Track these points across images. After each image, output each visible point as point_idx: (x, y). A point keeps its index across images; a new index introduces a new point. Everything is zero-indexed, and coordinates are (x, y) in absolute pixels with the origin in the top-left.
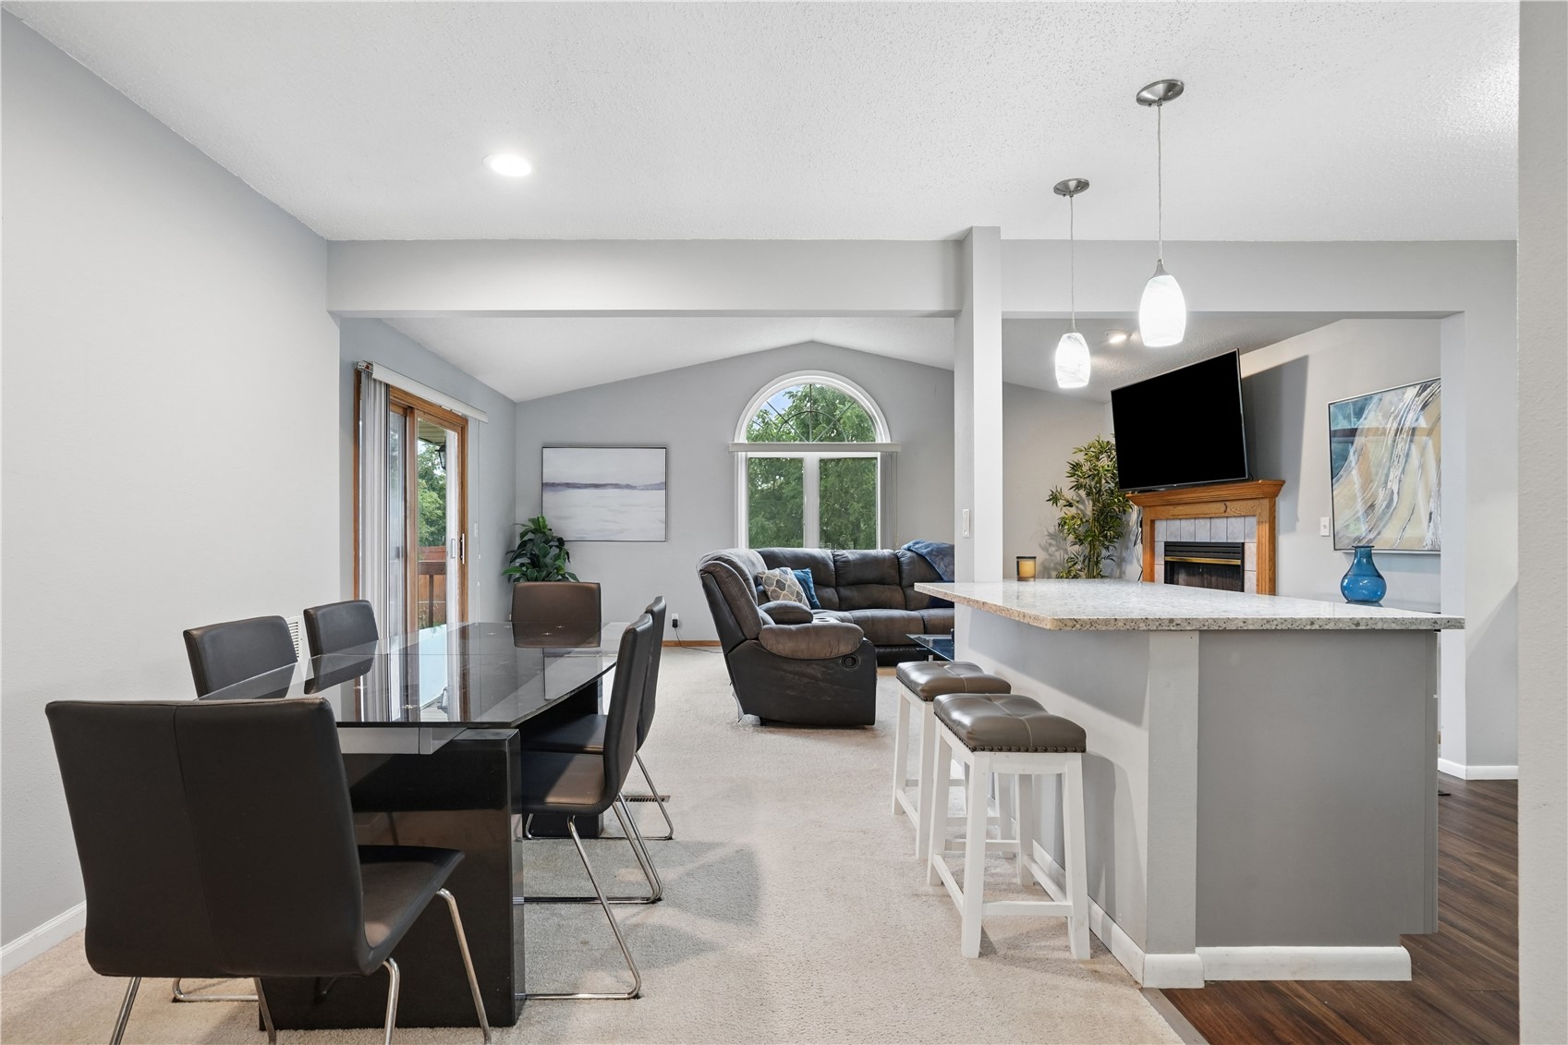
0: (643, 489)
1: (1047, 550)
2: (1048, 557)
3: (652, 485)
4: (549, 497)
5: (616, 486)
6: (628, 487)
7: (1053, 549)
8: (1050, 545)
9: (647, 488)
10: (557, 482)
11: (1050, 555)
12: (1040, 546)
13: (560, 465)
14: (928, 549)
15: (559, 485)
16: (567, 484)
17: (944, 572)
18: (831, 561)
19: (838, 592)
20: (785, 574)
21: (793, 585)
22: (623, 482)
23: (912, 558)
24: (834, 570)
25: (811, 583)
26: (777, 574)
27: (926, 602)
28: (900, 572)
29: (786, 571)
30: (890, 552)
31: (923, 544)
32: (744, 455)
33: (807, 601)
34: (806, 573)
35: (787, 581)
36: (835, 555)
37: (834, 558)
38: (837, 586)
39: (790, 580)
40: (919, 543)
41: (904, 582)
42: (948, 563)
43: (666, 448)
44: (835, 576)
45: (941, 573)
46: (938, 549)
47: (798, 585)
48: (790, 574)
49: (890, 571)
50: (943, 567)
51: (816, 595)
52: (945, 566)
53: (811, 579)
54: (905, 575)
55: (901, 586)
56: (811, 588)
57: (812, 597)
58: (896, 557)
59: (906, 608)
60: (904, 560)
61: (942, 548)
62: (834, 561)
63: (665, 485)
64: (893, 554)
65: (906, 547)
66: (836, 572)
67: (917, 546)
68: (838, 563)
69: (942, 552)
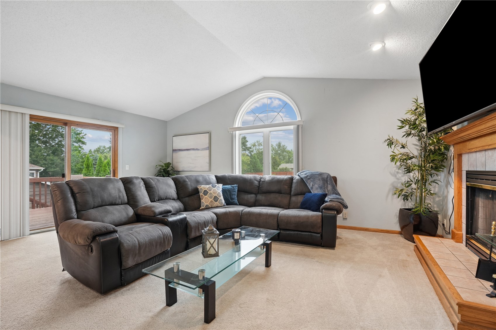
1: (396, 176)
2: (396, 180)
3: (204, 148)
5: (193, 149)
6: (197, 149)
7: (400, 175)
8: (398, 173)
10: (177, 149)
11: (398, 179)
12: (391, 174)
13: (179, 143)
14: (306, 175)
16: (179, 149)
17: (312, 188)
18: (257, 181)
19: (256, 196)
20: (213, 187)
21: (214, 193)
22: (195, 148)
23: (298, 180)
24: (258, 185)
25: (235, 192)
26: (207, 187)
27: (299, 205)
28: (291, 187)
29: (216, 186)
30: (290, 176)
31: (305, 173)
32: (238, 133)
33: (223, 201)
34: (233, 187)
35: (210, 190)
36: (261, 178)
37: (260, 180)
38: (258, 193)
39: (213, 190)
40: (304, 172)
41: (292, 193)
42: (315, 183)
43: (209, 133)
44: (258, 188)
45: (310, 188)
46: (311, 175)
47: (219, 193)
48: (219, 187)
49: (286, 187)
50: (311, 185)
51: (236, 198)
52: (313, 185)
53: (237, 190)
54: (293, 189)
55: (290, 195)
56: (234, 194)
57: (232, 199)
58: (292, 179)
59: (288, 207)
60: (294, 181)
61: (313, 175)
62: (260, 181)
63: (209, 148)
64: (289, 178)
65: (297, 174)
66: (259, 186)
67: (302, 173)
68: (261, 182)
69: (313, 177)
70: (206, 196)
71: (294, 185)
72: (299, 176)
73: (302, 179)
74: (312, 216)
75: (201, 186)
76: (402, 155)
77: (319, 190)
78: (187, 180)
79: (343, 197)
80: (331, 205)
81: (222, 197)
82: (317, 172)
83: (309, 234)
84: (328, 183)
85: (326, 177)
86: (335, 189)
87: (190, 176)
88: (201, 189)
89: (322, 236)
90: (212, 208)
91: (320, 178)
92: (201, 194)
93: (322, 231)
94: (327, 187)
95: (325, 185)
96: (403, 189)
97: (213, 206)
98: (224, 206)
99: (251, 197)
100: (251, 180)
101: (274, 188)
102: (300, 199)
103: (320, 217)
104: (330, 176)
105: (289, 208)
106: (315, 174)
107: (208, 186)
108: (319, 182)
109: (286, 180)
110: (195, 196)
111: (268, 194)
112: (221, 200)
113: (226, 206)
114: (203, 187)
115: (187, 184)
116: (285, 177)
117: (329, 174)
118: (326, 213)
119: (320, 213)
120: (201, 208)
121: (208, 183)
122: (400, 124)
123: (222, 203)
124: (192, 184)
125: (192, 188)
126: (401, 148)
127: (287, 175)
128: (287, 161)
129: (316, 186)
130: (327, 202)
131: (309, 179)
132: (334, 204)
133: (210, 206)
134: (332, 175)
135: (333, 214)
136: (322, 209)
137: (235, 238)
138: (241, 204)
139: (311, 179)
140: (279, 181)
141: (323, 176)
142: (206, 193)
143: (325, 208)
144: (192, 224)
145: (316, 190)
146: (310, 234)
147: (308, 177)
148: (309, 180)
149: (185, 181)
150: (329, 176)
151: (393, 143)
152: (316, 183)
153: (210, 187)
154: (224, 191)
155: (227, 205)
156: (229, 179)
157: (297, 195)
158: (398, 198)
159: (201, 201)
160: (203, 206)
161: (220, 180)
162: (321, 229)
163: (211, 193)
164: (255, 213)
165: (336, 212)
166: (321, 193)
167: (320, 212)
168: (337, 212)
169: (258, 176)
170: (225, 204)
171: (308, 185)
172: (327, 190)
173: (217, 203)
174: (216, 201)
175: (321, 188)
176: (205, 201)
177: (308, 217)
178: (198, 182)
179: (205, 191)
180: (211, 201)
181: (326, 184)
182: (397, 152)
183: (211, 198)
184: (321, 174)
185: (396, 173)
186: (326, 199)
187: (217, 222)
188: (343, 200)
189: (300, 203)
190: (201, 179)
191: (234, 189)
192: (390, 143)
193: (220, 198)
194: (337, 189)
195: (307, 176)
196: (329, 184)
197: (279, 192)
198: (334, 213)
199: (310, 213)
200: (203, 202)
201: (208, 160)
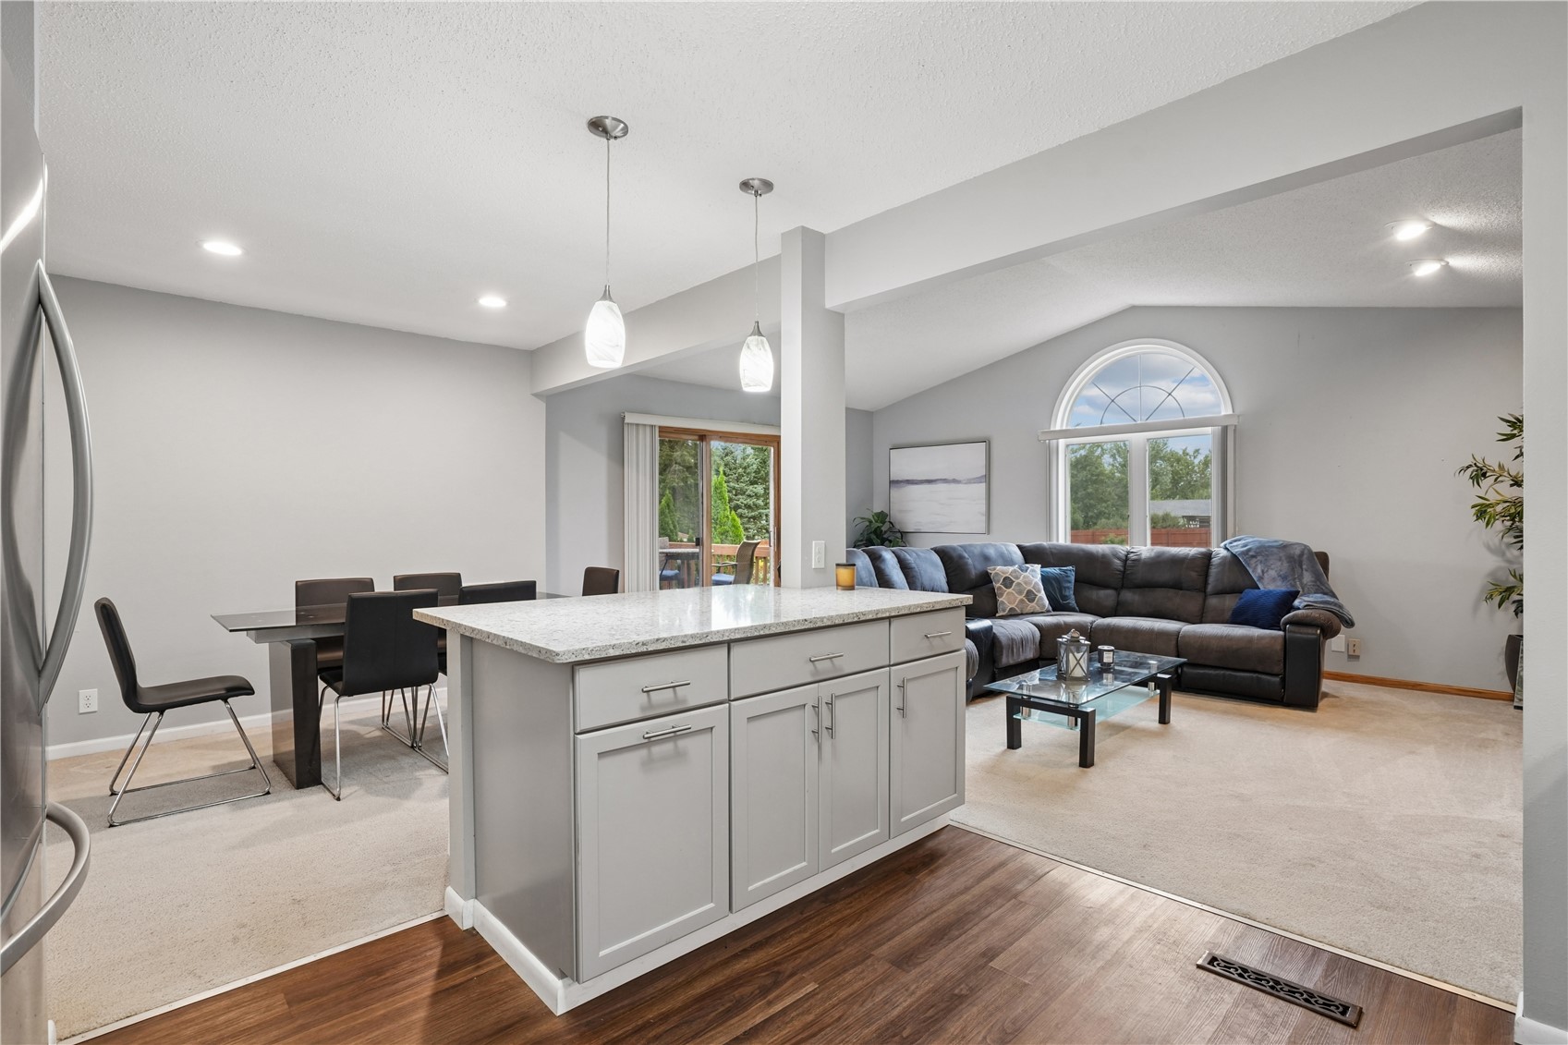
0: (966, 483)
2: (1503, 564)
3: (973, 479)
4: (895, 493)
5: (945, 481)
6: (954, 481)
9: (970, 481)
10: (900, 479)
11: (1509, 562)
12: (1489, 548)
13: (906, 464)
14: (1246, 548)
15: (901, 482)
16: (908, 481)
17: (1261, 578)
18: (1119, 559)
19: (1119, 594)
20: (1022, 571)
21: (1026, 583)
22: (950, 477)
23: (1224, 558)
24: (1122, 569)
25: (1070, 582)
26: (1010, 571)
27: (1228, 615)
28: (1206, 575)
29: (1028, 568)
30: (1203, 550)
31: (1243, 542)
32: (1062, 442)
33: (1046, 602)
34: (1064, 571)
35: (1017, 578)
36: (1129, 553)
37: (1126, 556)
38: (1123, 587)
39: (1024, 577)
40: (1239, 540)
41: (1210, 588)
42: (1269, 567)
43: (987, 442)
44: (1121, 576)
45: (1255, 579)
46: (1258, 548)
47: (1036, 583)
48: (1033, 571)
49: (1194, 574)
50: (1259, 571)
51: (1073, 597)
52: (1263, 571)
53: (1073, 578)
54: (1211, 580)
55: (1205, 592)
56: (1069, 588)
57: (1065, 598)
58: (1208, 557)
59: (1201, 619)
60: (1215, 561)
61: (1264, 547)
62: (1126, 559)
63: (987, 478)
64: (1202, 554)
65: (1222, 545)
66: (1124, 572)
67: (1235, 544)
68: (1128, 562)
69: (1262, 552)
70: (1010, 590)
71: (1213, 571)
72: (1226, 548)
73: (1234, 556)
74: (1260, 638)
75: (995, 569)
76: (1508, 504)
77: (1279, 583)
78: (966, 555)
79: (1341, 601)
80: (1307, 616)
81: (1043, 592)
82: (1276, 541)
83: (1252, 678)
84: (1304, 567)
85: (1298, 552)
86: (1321, 583)
87: (969, 545)
88: (997, 574)
89: (1283, 680)
90: (1022, 614)
91: (1281, 555)
92: (997, 585)
93: (1285, 671)
94: (1301, 576)
95: (1294, 572)
96: (1514, 587)
97: (1024, 612)
98: (1048, 611)
99: (1107, 596)
100: (1104, 556)
101: (1165, 576)
102: (1230, 602)
103: (1281, 641)
104: (1310, 551)
105: (1201, 623)
106: (1270, 547)
107: (1011, 569)
108: (1280, 563)
109: (1193, 559)
110: (984, 589)
111: (1147, 589)
112: (1041, 598)
113: (1053, 613)
114: (999, 570)
115: (966, 564)
116: (1192, 551)
117: (1305, 546)
118: (1294, 632)
119: (1281, 633)
120: (997, 615)
121: (1009, 562)
122: (1508, 430)
123: (1044, 606)
124: (976, 563)
125: (977, 572)
126: (1512, 485)
127: (1194, 547)
128: (1167, 490)
129: (1272, 573)
130: (1299, 609)
131: (1253, 557)
132: (1315, 613)
133: (1019, 611)
134: (1314, 550)
135: (1313, 634)
136: (1286, 624)
137: (1105, 660)
138: (1083, 611)
139: (1259, 558)
140: (1177, 561)
141: (1292, 552)
142: (1008, 582)
143: (1292, 622)
144: (1003, 640)
145: (1270, 582)
146: (1255, 675)
147: (1251, 553)
148: (1254, 560)
149: (961, 557)
150: (1306, 551)
151: (1488, 474)
152: (1273, 566)
153: (1015, 571)
154: (1045, 579)
155: (1054, 610)
156: (1052, 553)
157: (1221, 592)
158: (1499, 607)
159: (996, 601)
160: (1004, 611)
161: (1031, 555)
162: (1282, 665)
163: (1019, 584)
164: (1123, 627)
165: (1319, 631)
166: (1284, 589)
167: (1280, 630)
168: (1323, 631)
169: (1122, 549)
170: (1050, 608)
171: (1250, 571)
172: (1301, 584)
173: (1033, 604)
174: (1032, 600)
175: (1284, 578)
176: (1007, 600)
177: (1250, 640)
178: (986, 559)
179: (1006, 579)
180: (1022, 601)
181: (1298, 570)
182: (1492, 497)
183: (1020, 593)
184: (1284, 547)
185: (1503, 546)
186: (1296, 603)
187: (1040, 642)
188: (1341, 607)
189: (1231, 612)
190: (991, 552)
191: (1067, 576)
192: (1480, 474)
193: (1039, 595)
194: (1330, 583)
195: (1249, 550)
196: (1306, 570)
197: (1177, 586)
198: (1314, 632)
199: (1255, 632)
200: (1003, 602)
201: (983, 508)
